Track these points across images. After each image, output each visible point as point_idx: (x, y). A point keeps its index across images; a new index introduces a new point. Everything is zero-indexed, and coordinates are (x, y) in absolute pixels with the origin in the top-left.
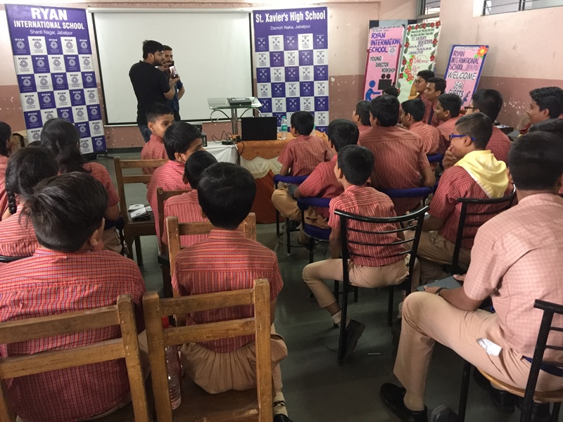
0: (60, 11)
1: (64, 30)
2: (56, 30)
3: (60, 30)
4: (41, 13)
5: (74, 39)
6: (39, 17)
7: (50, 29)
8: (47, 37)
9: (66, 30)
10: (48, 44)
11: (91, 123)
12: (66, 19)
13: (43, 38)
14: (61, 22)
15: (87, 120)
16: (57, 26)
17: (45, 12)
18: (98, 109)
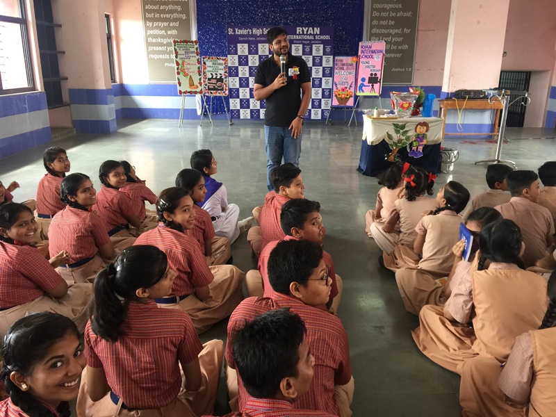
0: (315, 29)
1: (316, 40)
2: (310, 40)
3: (313, 40)
4: (303, 31)
5: (322, 46)
6: (301, 33)
7: (307, 40)
8: (304, 45)
9: (318, 40)
10: (304, 49)
11: (323, 100)
12: (318, 33)
13: (301, 46)
14: (314, 35)
15: (320, 97)
16: (312, 38)
17: (305, 30)
18: (330, 92)
